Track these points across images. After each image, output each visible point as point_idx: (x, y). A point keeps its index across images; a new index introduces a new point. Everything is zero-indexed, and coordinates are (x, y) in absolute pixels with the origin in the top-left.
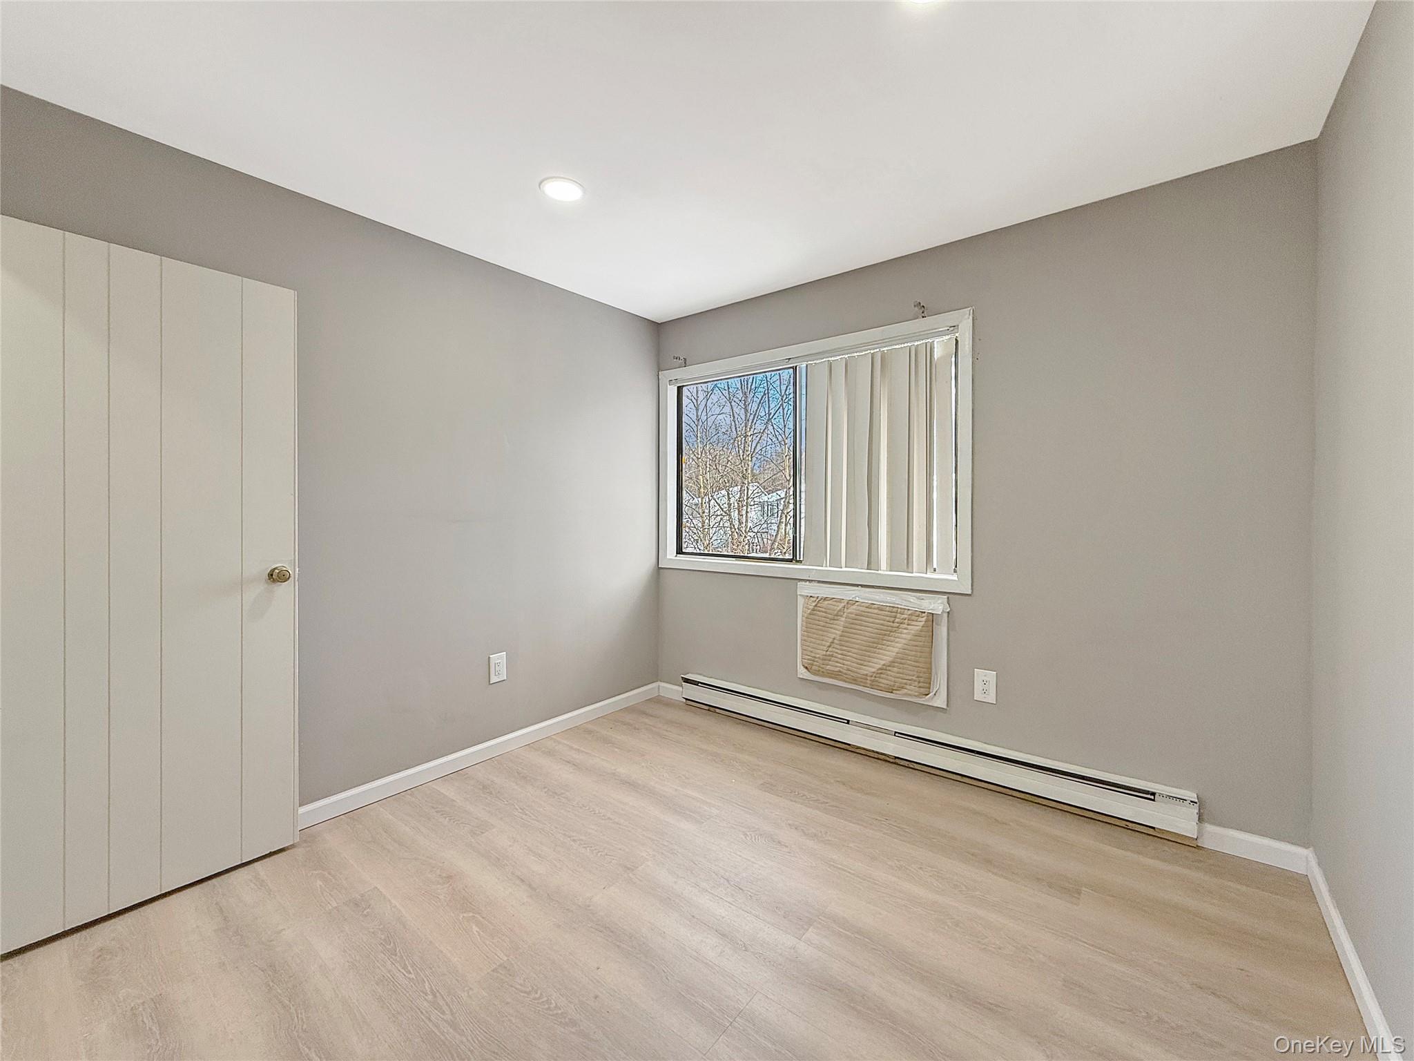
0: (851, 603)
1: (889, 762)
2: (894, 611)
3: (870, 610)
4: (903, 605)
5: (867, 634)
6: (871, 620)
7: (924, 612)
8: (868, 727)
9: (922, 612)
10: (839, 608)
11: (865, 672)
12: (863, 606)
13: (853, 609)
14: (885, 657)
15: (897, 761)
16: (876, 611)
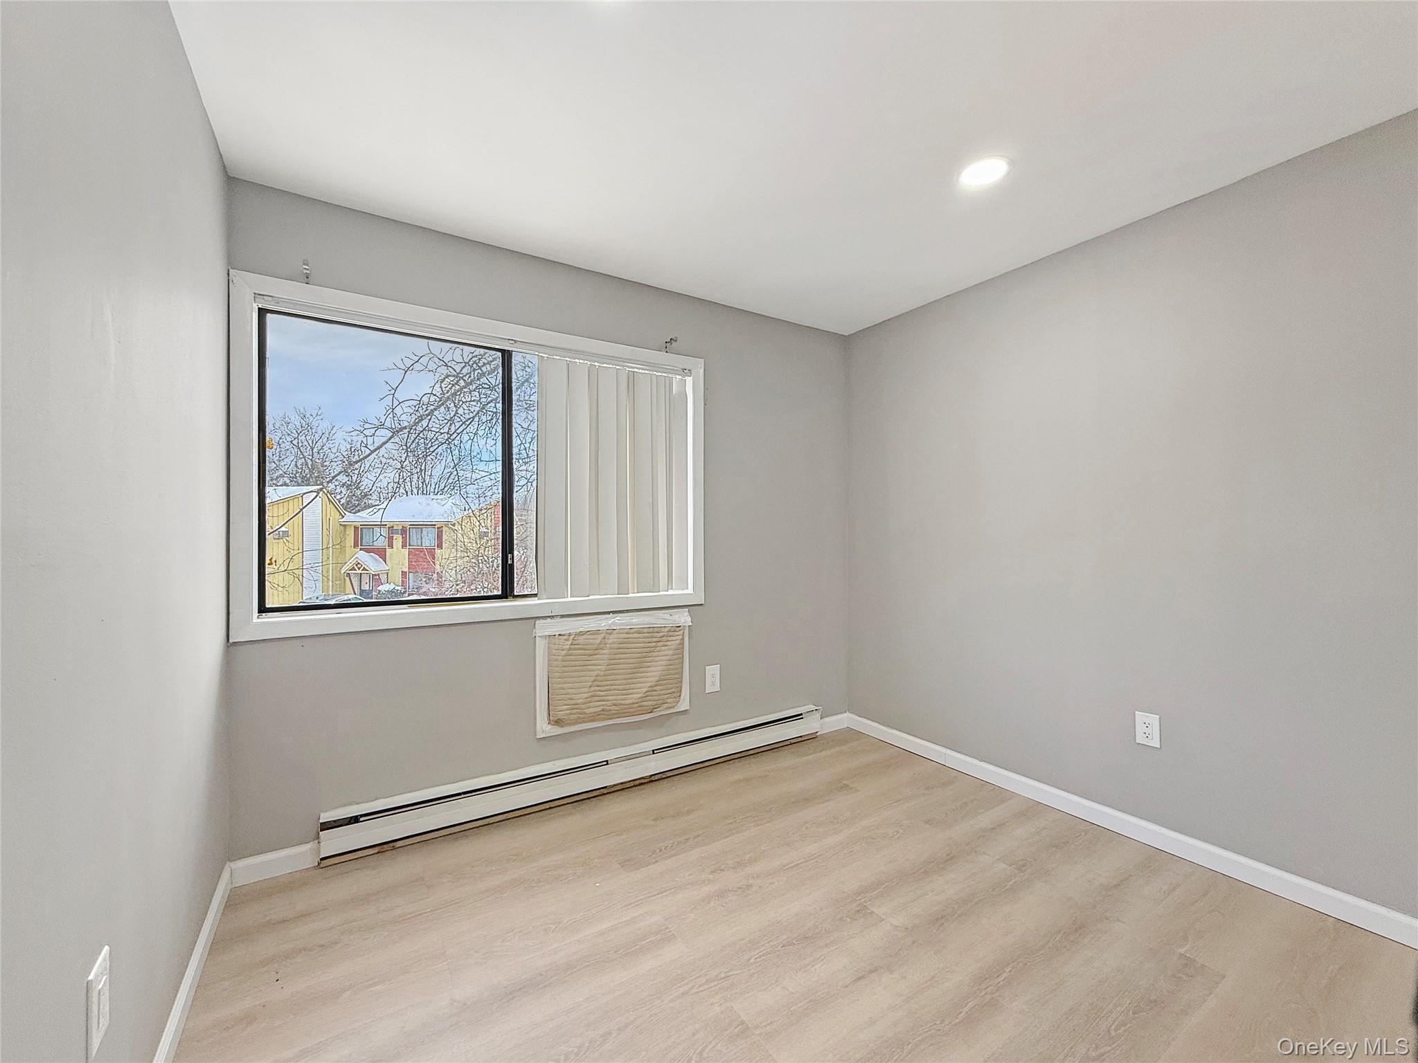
0: (610, 631)
1: (645, 783)
2: (652, 630)
3: (630, 636)
4: (660, 623)
5: (632, 661)
6: (633, 645)
7: (680, 626)
8: (628, 758)
9: (677, 627)
10: (598, 642)
11: (631, 701)
12: (622, 633)
13: (612, 639)
14: (650, 679)
15: (653, 778)
16: (636, 635)
